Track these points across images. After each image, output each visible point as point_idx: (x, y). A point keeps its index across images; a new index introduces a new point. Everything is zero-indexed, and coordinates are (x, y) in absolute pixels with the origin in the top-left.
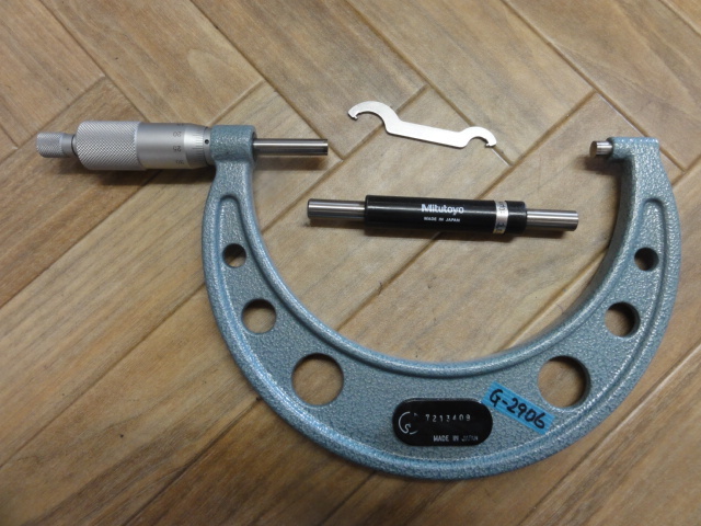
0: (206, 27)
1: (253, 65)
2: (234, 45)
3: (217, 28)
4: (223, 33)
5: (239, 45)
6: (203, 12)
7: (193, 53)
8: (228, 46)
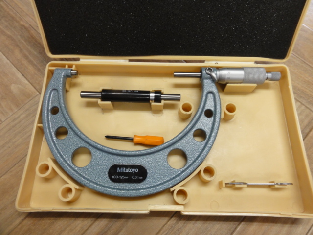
0: (19, 75)
1: (35, 88)
2: (29, 81)
3: (23, 75)
4: (25, 78)
5: (31, 81)
6: (19, 70)
7: (13, 85)
8: (26, 82)
